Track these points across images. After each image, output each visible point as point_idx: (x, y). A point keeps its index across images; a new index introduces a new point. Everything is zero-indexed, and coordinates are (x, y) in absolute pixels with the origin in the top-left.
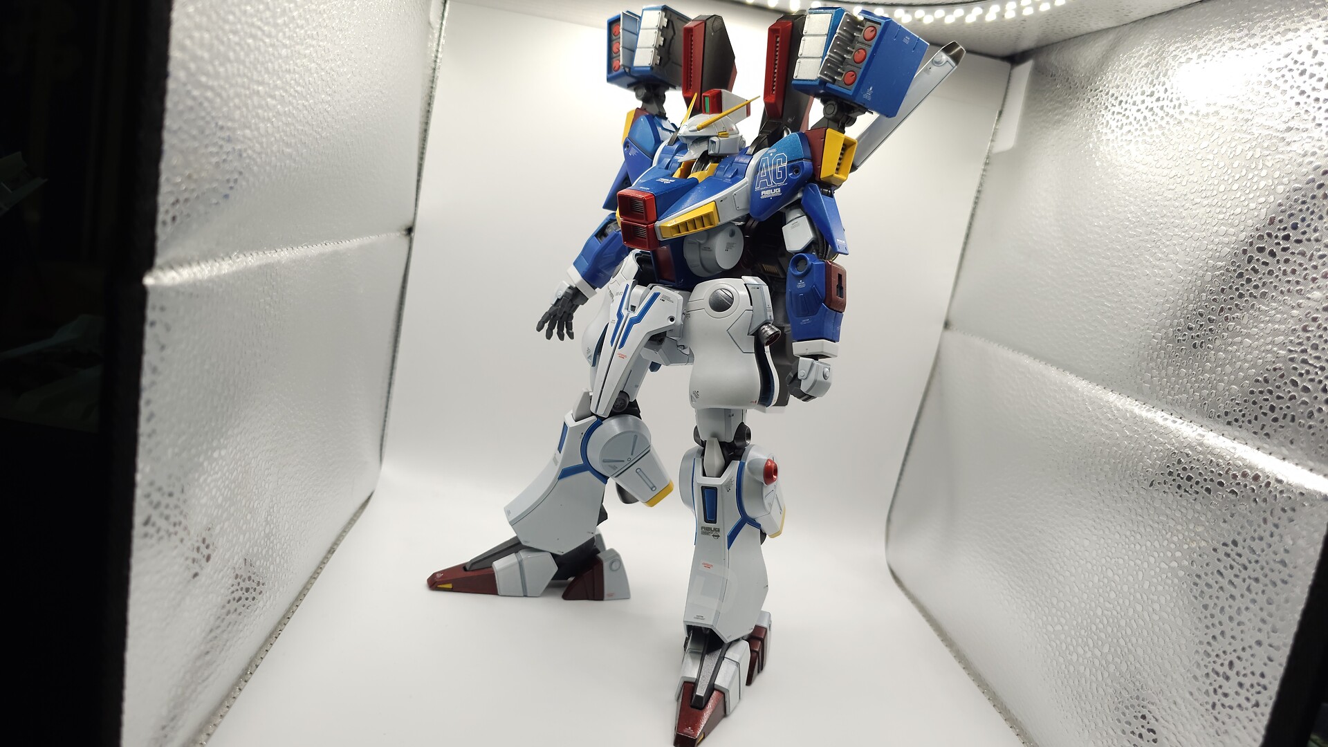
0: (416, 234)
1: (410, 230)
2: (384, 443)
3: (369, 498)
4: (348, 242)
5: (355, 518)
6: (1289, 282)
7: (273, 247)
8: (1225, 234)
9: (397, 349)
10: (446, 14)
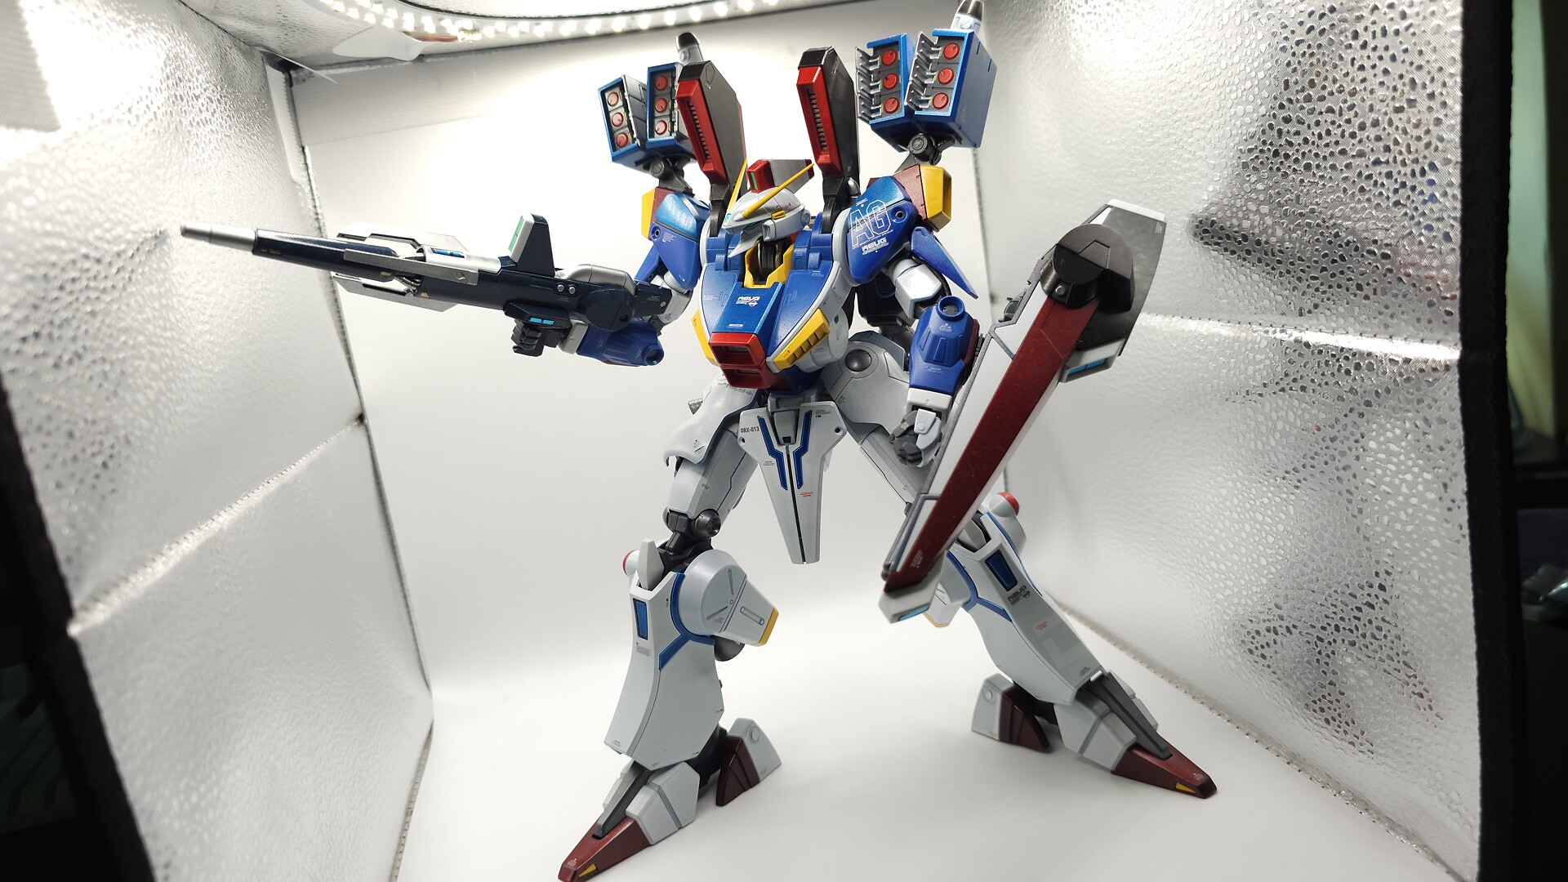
0: (370, 419)
1: (361, 418)
2: (424, 664)
3: (430, 732)
4: (293, 467)
5: (422, 763)
6: (1327, 145)
7: (208, 516)
8: (1245, 114)
9: (398, 555)
10: (309, 162)
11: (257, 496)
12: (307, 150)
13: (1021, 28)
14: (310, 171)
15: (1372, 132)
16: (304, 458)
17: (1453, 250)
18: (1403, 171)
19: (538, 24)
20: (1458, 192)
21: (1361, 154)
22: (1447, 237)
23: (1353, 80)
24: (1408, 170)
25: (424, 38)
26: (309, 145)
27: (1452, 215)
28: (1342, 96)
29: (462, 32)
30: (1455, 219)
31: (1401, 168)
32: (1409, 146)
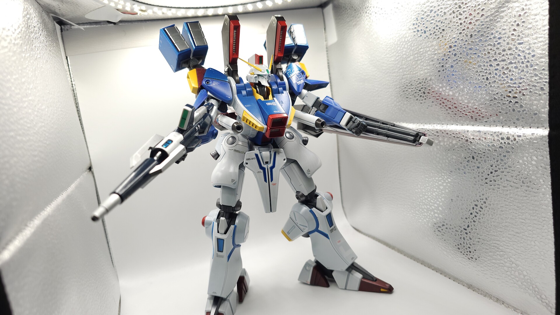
0: (94, 169)
1: (90, 169)
3: (120, 299)
4: (70, 188)
5: (119, 313)
6: (488, 58)
7: (42, 209)
9: (105, 225)
10: (69, 63)
11: (59, 200)
12: (68, 59)
13: (351, 20)
14: (70, 67)
15: (509, 52)
16: (73, 184)
17: (545, 93)
18: (522, 65)
19: (170, 10)
20: (547, 73)
21: (504, 60)
22: (542, 89)
23: (500, 33)
24: (524, 65)
25: (125, 12)
26: (69, 56)
27: (545, 81)
28: (495, 40)
29: (140, 11)
30: (546, 82)
31: (521, 65)
32: (525, 56)
